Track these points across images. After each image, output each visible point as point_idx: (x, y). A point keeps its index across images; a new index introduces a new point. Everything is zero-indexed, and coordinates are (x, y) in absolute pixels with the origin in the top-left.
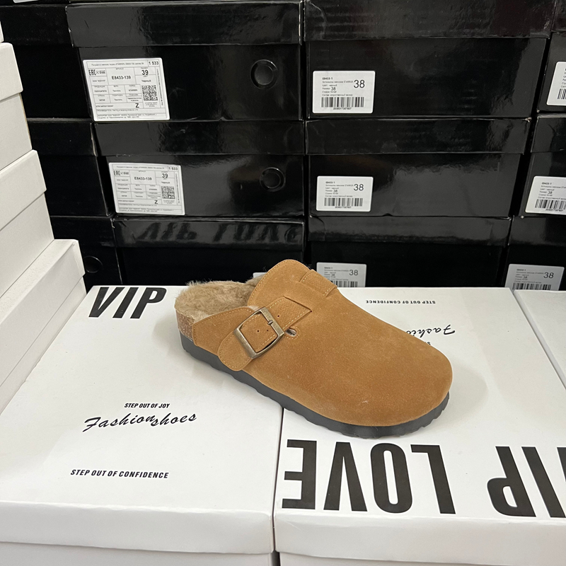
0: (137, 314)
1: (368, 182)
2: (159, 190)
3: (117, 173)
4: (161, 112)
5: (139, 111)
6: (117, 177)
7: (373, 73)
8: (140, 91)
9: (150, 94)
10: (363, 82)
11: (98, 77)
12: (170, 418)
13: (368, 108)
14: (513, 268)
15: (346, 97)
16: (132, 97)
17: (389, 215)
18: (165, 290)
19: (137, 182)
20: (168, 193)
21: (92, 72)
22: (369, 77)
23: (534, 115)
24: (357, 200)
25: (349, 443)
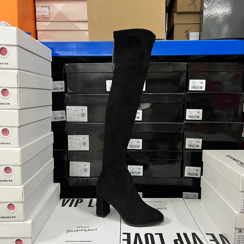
0: (76, 206)
1: (142, 167)
2: (83, 169)
3: (72, 164)
4: (87, 148)
5: (81, 148)
6: (72, 166)
7: (142, 140)
8: (82, 143)
9: (84, 144)
10: (139, 142)
11: (71, 139)
12: (90, 230)
13: (141, 148)
14: (184, 193)
15: (135, 145)
16: (80, 144)
17: (148, 177)
18: (83, 200)
19: (77, 167)
20: (86, 170)
21: (70, 138)
22: (141, 140)
23: (183, 151)
24: (139, 172)
25: (139, 233)
